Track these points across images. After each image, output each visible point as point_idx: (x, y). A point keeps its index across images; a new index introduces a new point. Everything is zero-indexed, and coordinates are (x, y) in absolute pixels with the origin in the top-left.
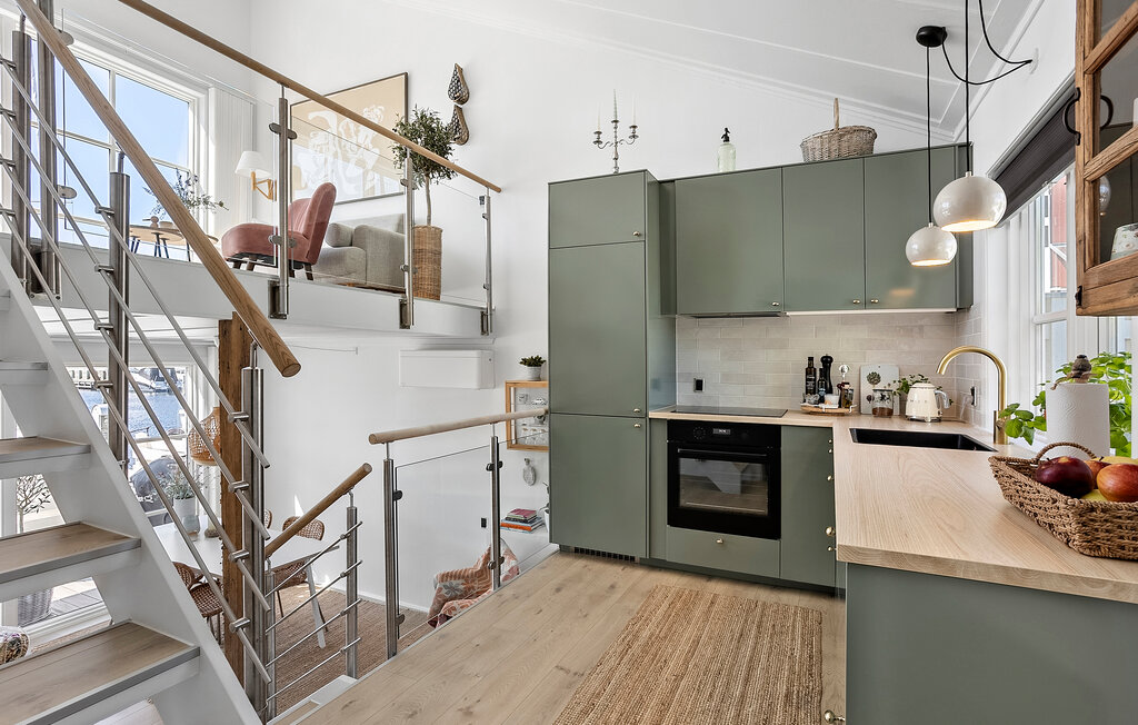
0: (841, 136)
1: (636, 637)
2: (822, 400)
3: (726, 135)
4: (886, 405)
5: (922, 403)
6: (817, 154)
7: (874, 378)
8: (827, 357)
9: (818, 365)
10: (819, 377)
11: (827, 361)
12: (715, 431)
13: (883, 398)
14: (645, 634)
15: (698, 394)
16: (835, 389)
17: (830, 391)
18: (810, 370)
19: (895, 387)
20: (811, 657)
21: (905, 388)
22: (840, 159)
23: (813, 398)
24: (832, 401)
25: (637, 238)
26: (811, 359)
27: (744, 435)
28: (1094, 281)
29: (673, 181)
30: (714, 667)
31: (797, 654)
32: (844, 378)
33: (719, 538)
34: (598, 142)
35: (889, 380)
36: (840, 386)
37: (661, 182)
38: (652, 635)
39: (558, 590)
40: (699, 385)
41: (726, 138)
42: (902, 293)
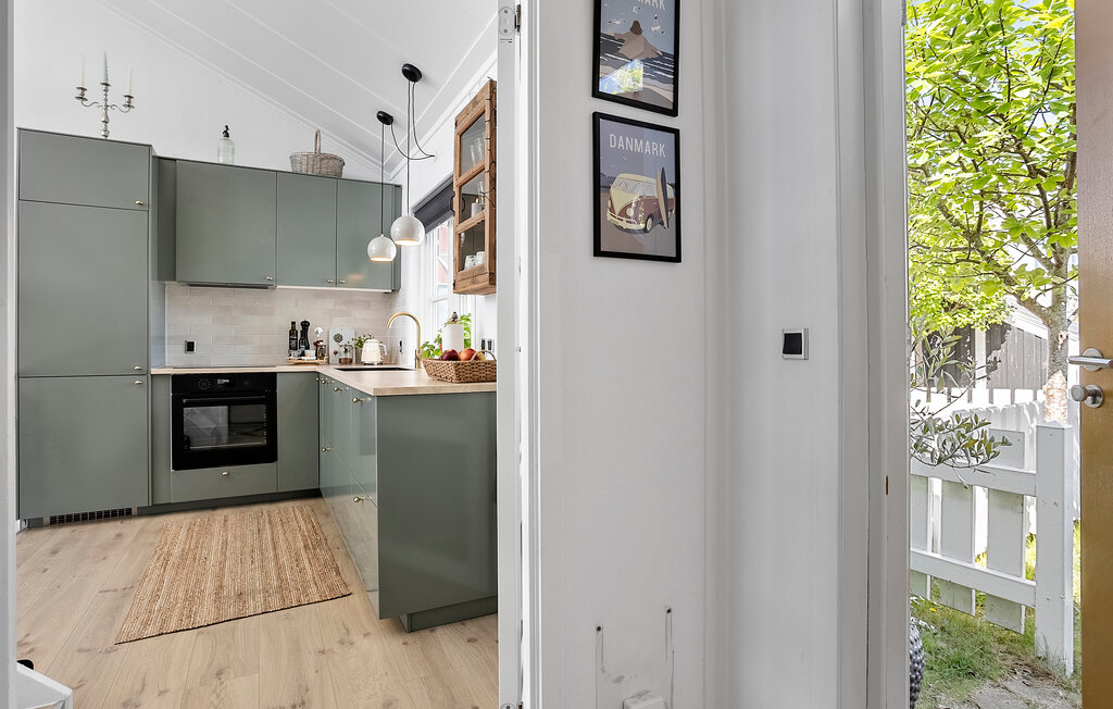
0: (322, 159)
1: (169, 554)
2: (303, 354)
3: (226, 132)
4: (348, 356)
5: (371, 353)
6: (304, 167)
7: (338, 338)
8: (306, 322)
9: (299, 328)
10: (299, 337)
11: (305, 325)
12: (219, 381)
13: (346, 350)
14: (177, 551)
15: (190, 354)
16: (312, 346)
17: (308, 348)
18: (293, 332)
19: (353, 343)
20: (313, 527)
21: (360, 344)
22: (320, 176)
23: (296, 353)
24: (311, 354)
25: (139, 207)
26: (293, 323)
27: (246, 383)
28: (459, 278)
29: (175, 160)
30: (247, 550)
31: (304, 528)
32: (319, 337)
33: (224, 471)
34: (82, 98)
35: (348, 338)
36: (316, 344)
37: (160, 158)
38: (183, 550)
39: (54, 552)
40: (190, 347)
41: (227, 134)
42: (355, 277)
